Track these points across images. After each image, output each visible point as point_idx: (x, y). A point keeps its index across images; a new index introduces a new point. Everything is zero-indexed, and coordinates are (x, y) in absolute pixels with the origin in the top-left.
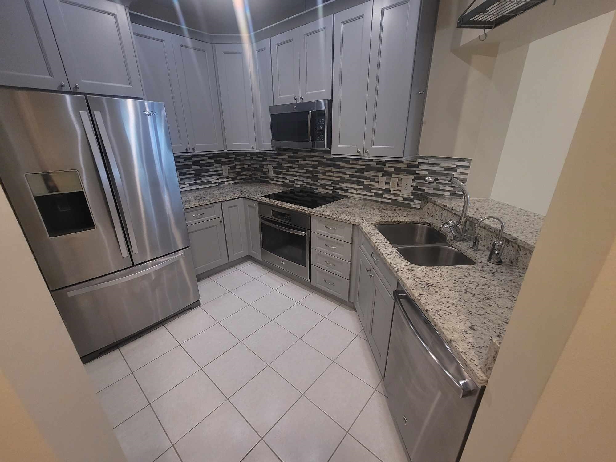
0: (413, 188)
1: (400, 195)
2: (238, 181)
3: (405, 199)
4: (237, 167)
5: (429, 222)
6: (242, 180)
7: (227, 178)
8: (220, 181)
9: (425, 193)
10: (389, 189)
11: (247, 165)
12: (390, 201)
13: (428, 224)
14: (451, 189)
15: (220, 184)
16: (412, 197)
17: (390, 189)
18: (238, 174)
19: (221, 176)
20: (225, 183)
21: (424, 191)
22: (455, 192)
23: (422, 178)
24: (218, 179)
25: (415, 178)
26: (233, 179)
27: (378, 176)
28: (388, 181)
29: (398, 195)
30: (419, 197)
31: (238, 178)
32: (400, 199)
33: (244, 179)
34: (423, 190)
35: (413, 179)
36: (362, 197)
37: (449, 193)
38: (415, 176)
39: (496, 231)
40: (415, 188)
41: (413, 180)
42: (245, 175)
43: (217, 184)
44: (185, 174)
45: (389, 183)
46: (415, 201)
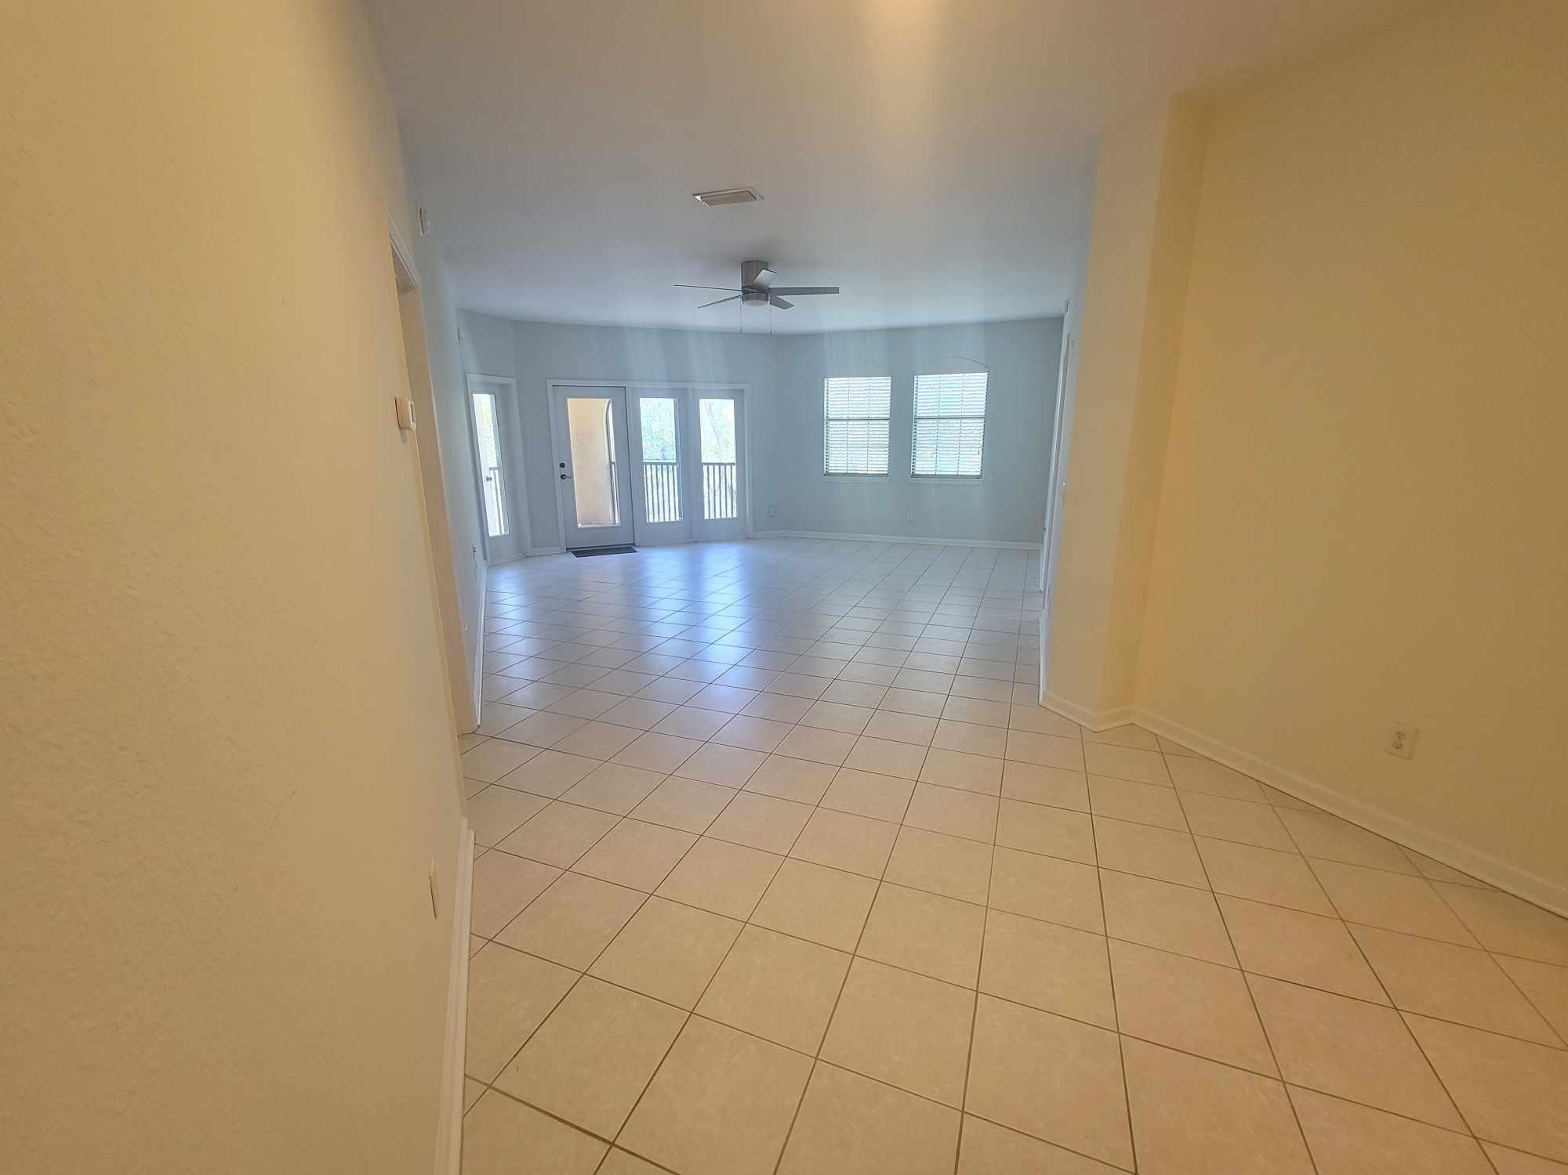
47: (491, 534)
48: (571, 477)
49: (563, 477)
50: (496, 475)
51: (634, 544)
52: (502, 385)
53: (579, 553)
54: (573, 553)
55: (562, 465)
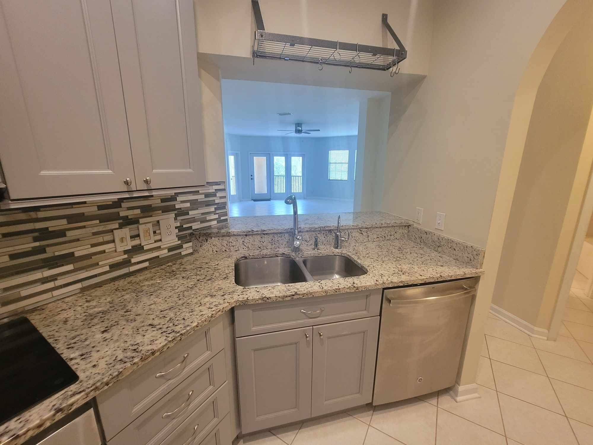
0: (177, 230)
1: (162, 247)
3: (170, 249)
5: (243, 256)
9: (193, 230)
10: (140, 244)
12: (146, 264)
13: (243, 258)
14: (216, 216)
16: (180, 242)
17: (142, 245)
21: (192, 229)
22: (220, 219)
23: (184, 212)
25: (177, 216)
27: (112, 231)
28: (135, 233)
29: (159, 248)
30: (188, 238)
32: (164, 253)
34: (190, 228)
35: (174, 217)
36: (79, 286)
37: (215, 222)
38: (176, 212)
39: (321, 229)
40: (180, 228)
41: (175, 219)
45: (138, 236)
46: (185, 246)
47: (232, 194)
48: (254, 179)
49: (252, 179)
50: (234, 179)
51: (271, 199)
52: (237, 153)
53: (255, 200)
54: (254, 201)
55: (252, 176)
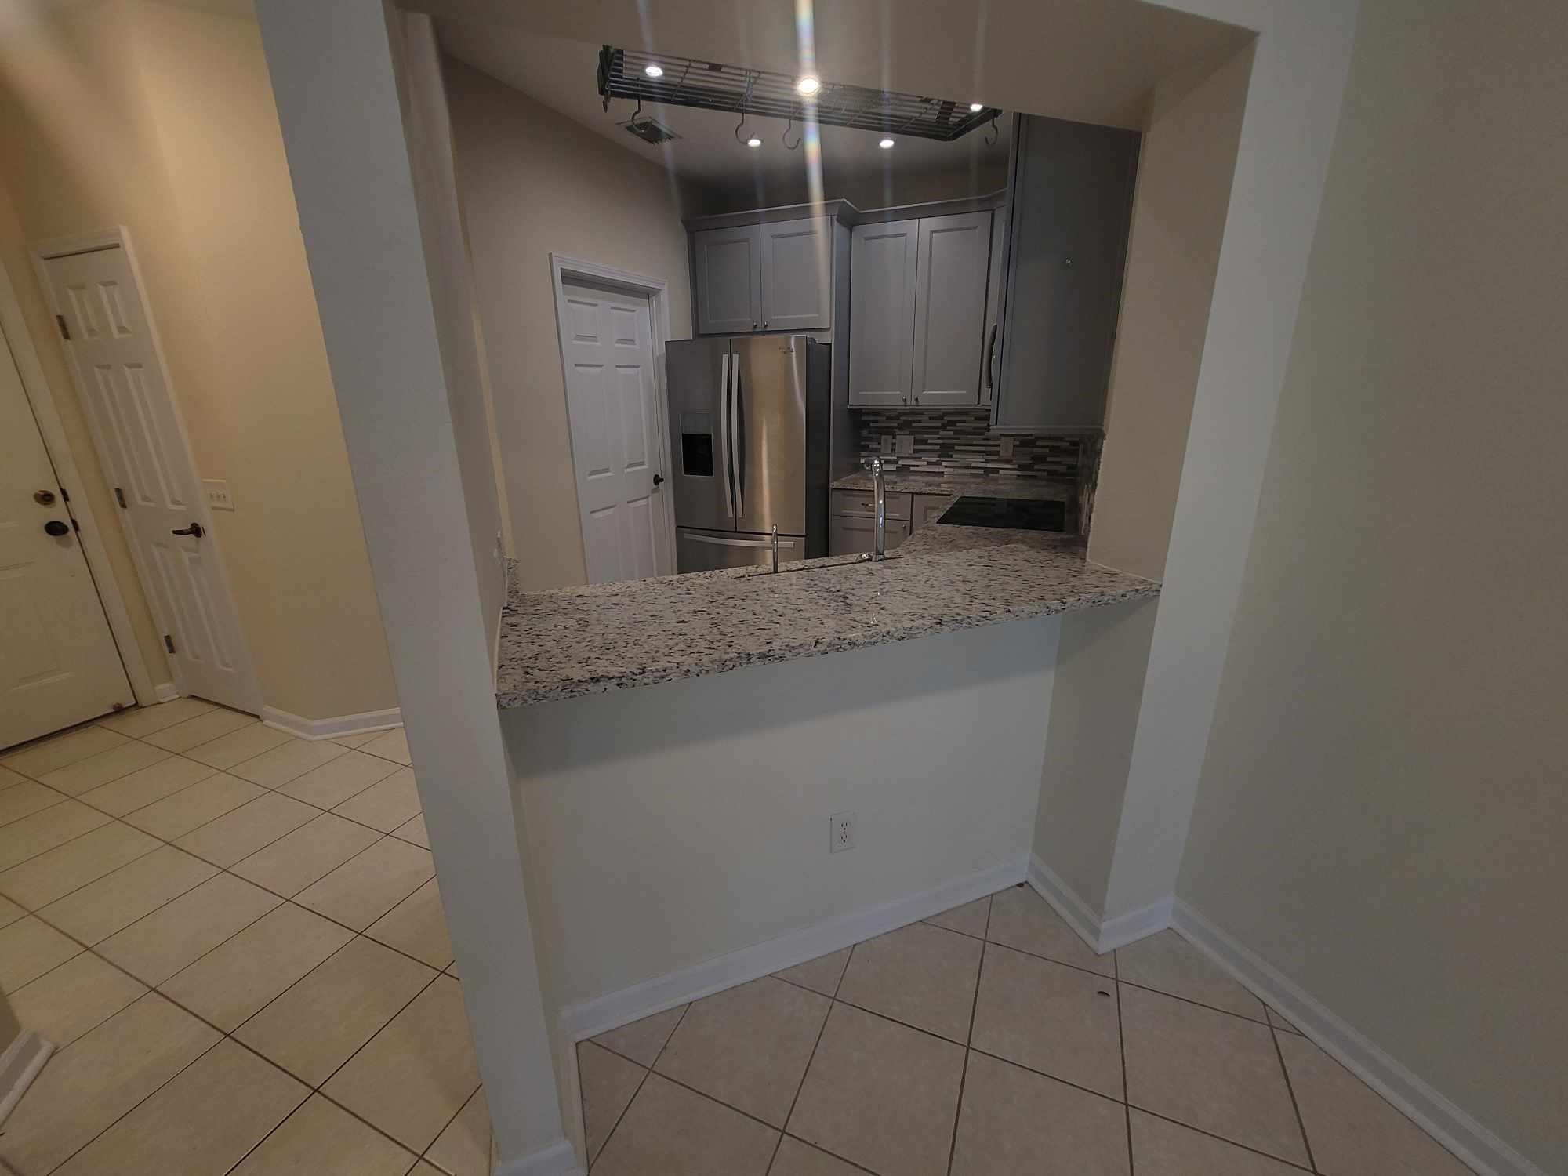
2: (1034, 473)
4: (1039, 443)
6: (1046, 473)
7: (1008, 461)
8: (989, 465)
11: (1067, 441)
15: (987, 471)
18: (1040, 459)
19: (996, 458)
20: (1001, 472)
24: (987, 462)
26: (1021, 467)
31: (1036, 467)
33: (1050, 472)
42: (1058, 463)
43: (982, 472)
44: (924, 442)
